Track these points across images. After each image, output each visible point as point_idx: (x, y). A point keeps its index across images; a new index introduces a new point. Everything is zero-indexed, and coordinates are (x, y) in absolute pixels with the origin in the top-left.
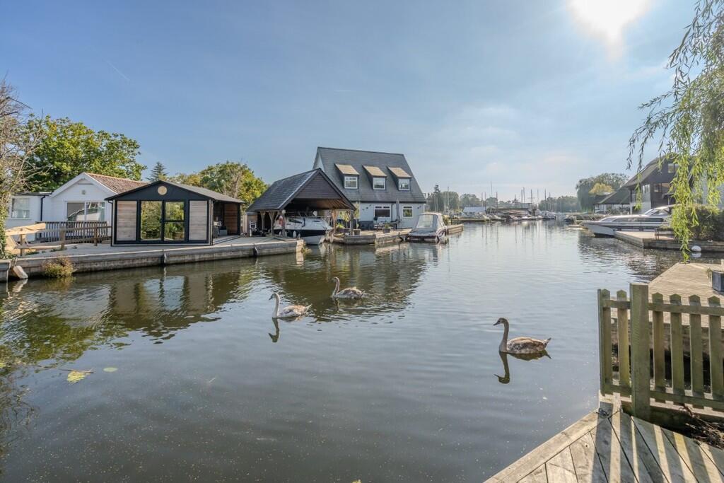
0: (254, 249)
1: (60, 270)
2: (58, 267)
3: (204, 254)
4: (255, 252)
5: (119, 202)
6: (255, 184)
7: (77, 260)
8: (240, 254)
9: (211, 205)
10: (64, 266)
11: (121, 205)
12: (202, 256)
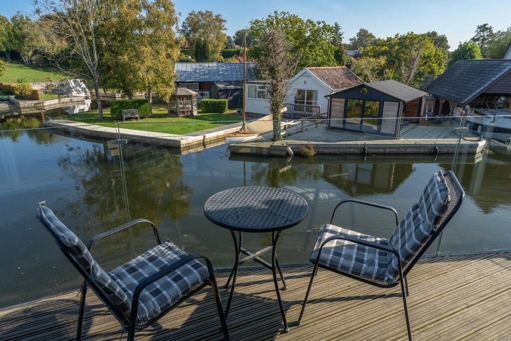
0: (435, 147)
1: (308, 152)
2: (307, 150)
3: (393, 148)
4: (436, 150)
5: (333, 99)
6: (434, 57)
7: (315, 146)
8: (422, 150)
9: (402, 106)
10: (310, 149)
11: (334, 101)
12: (391, 150)
